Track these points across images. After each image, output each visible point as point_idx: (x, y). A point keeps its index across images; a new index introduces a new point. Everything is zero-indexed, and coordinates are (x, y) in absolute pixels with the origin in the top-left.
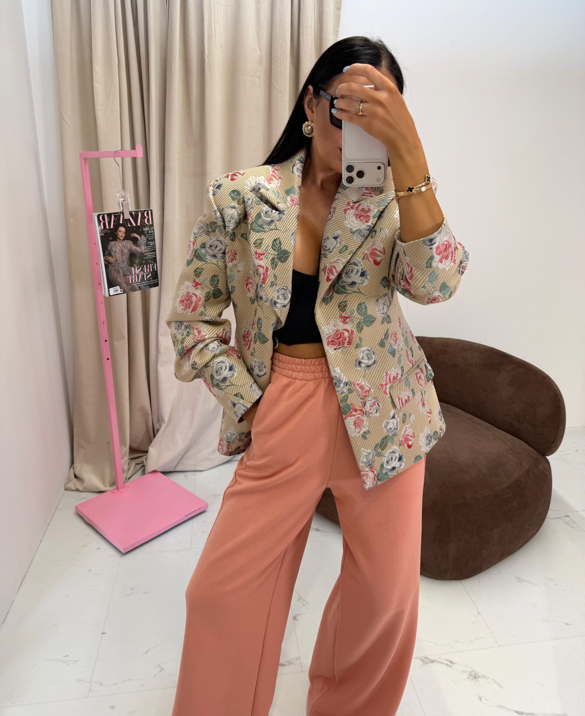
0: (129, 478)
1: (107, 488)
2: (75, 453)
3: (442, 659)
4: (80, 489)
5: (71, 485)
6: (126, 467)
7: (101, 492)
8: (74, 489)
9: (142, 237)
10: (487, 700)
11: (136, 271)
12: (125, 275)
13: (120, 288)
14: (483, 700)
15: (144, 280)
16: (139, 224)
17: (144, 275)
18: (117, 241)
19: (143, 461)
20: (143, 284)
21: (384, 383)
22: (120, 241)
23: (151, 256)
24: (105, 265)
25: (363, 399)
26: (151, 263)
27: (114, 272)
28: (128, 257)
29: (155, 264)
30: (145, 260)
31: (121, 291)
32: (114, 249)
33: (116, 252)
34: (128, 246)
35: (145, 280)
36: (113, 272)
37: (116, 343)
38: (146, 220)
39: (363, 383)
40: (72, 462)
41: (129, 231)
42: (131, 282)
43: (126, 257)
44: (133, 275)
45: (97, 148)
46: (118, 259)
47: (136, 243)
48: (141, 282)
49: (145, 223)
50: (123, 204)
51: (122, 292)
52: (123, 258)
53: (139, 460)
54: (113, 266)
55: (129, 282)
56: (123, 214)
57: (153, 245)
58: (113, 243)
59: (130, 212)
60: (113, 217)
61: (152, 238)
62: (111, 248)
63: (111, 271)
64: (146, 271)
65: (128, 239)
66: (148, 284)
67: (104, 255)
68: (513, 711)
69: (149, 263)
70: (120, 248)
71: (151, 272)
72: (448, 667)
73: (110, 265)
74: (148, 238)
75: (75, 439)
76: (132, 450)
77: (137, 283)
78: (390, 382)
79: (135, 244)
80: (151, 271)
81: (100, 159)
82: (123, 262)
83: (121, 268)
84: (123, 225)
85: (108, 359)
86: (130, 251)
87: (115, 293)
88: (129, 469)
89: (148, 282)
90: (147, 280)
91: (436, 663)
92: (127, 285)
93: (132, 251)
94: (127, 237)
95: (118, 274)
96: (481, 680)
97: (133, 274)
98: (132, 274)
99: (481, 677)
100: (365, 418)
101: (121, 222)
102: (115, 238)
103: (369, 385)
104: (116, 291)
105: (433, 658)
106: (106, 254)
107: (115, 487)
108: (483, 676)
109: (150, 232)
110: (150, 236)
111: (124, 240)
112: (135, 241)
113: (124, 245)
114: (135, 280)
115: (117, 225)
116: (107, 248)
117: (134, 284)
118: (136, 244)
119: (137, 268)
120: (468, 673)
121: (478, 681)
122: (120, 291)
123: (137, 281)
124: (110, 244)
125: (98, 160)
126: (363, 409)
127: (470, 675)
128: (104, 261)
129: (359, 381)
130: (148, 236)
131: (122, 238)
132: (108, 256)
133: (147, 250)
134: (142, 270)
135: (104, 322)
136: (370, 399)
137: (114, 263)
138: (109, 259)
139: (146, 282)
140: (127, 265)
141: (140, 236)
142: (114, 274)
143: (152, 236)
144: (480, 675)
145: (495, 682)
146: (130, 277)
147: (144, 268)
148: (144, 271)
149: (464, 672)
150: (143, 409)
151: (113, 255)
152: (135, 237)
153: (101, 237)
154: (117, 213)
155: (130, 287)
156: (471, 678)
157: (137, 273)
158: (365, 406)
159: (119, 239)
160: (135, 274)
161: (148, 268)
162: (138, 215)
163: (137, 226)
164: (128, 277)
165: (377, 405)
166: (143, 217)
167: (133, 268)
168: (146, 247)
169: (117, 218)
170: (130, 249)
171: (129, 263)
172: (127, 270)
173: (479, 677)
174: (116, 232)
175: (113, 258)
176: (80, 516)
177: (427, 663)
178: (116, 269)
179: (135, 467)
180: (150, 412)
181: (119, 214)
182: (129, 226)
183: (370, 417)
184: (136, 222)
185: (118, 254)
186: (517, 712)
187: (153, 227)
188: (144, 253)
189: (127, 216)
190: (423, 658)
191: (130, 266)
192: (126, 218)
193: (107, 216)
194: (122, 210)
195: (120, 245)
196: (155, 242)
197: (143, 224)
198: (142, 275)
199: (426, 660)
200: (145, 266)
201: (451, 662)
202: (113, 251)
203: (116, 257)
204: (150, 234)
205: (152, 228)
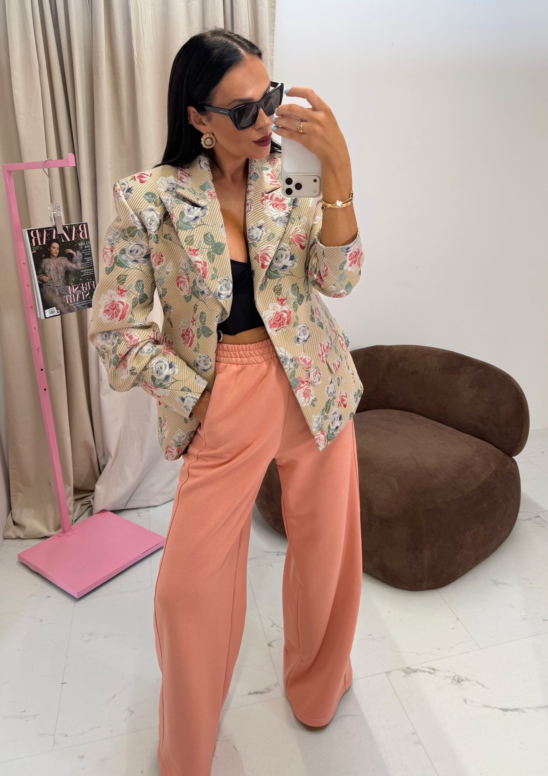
0: (76, 521)
1: (53, 533)
2: (11, 498)
3: (424, 668)
4: (22, 537)
5: (10, 533)
6: (71, 509)
7: (46, 537)
8: (14, 537)
9: (77, 253)
10: (472, 702)
11: (73, 289)
12: (61, 295)
13: (57, 310)
14: (468, 702)
15: (82, 299)
16: (73, 239)
17: (81, 293)
18: (51, 258)
19: (90, 501)
20: (82, 303)
21: (321, 353)
22: (54, 258)
23: (88, 273)
24: (39, 284)
25: (307, 371)
26: (89, 281)
27: (49, 291)
28: (63, 275)
29: (93, 281)
30: (82, 278)
31: (58, 312)
32: (48, 267)
33: (50, 270)
34: (63, 263)
35: (84, 299)
36: (47, 292)
37: (52, 372)
38: (81, 234)
39: (304, 357)
40: (10, 508)
41: (63, 247)
42: (68, 303)
43: (61, 275)
44: (70, 295)
45: (20, 159)
46: (52, 277)
47: (72, 259)
48: (79, 302)
49: (80, 238)
50: (55, 218)
51: (59, 314)
52: (58, 276)
53: (84, 501)
54: (48, 286)
55: (66, 302)
56: (56, 228)
57: (90, 261)
58: (46, 260)
59: (63, 226)
60: (45, 232)
61: (89, 254)
62: (45, 266)
63: (45, 291)
64: (83, 290)
65: (62, 256)
66: (86, 303)
67: (37, 274)
68: (498, 709)
69: (86, 280)
70: (55, 265)
71: (89, 291)
72: (430, 675)
73: (45, 284)
74: (85, 254)
75: (11, 482)
76: (77, 490)
77: (74, 303)
78: (325, 352)
79: (70, 261)
80: (90, 289)
81: (25, 171)
82: (58, 280)
83: (57, 287)
84: (56, 241)
85: (45, 390)
86: (65, 268)
87: (52, 315)
88: (74, 511)
89: (87, 301)
90: (85, 299)
91: (419, 672)
92: (64, 306)
93: (67, 268)
94: (62, 254)
95: (54, 293)
96: (465, 684)
97: (70, 293)
98: (68, 294)
99: (464, 680)
100: (311, 388)
101: (54, 238)
102: (49, 255)
103: (309, 358)
104: (52, 312)
105: (415, 668)
106: (40, 272)
107: (61, 530)
108: (467, 679)
109: (86, 247)
110: (86, 251)
111: (58, 256)
112: (70, 257)
113: (58, 262)
114: (73, 300)
115: (50, 241)
116: (41, 267)
117: (72, 305)
118: (72, 261)
119: (74, 286)
120: (452, 678)
121: (462, 685)
122: (56, 313)
123: (74, 301)
124: (43, 262)
125: (22, 172)
126: (309, 380)
127: (453, 679)
128: (38, 280)
129: (301, 356)
130: (84, 251)
131: (56, 255)
132: (42, 275)
133: (84, 266)
134: (79, 289)
135: (39, 349)
136: (312, 370)
137: (49, 282)
138: (43, 278)
139: (84, 301)
140: (63, 284)
141: (76, 252)
142: (49, 294)
143: (88, 251)
144: (463, 678)
145: (479, 684)
146: (67, 296)
147: (82, 287)
148: (81, 290)
149: (447, 677)
150: (86, 444)
151: (47, 274)
152: (70, 253)
153: (33, 254)
154: (50, 228)
155: (67, 308)
156: (455, 682)
157: (74, 293)
158: (309, 376)
159: (53, 256)
160: (72, 293)
161: (86, 286)
162: (72, 229)
163: (71, 241)
164: (64, 296)
165: (318, 374)
166: (78, 232)
167: (69, 287)
168: (83, 264)
169: (50, 233)
170: (65, 266)
171: (65, 282)
172: (63, 290)
173: (462, 680)
174: (50, 248)
175: (47, 276)
176: (24, 565)
177: (410, 673)
178: (51, 289)
179: (81, 508)
180: (94, 447)
181: (52, 229)
182: (63, 241)
183: (315, 386)
184: (70, 237)
185: (52, 272)
186: (502, 709)
187: (89, 241)
188: (81, 270)
189: (61, 231)
190: (405, 669)
191: (66, 284)
192: (59, 233)
193: (39, 231)
194: (54, 224)
195: (55, 262)
196: (92, 258)
197: (78, 238)
198: (79, 294)
199: (408, 670)
200: (82, 284)
201: (433, 669)
202: (47, 269)
203: (51, 276)
204: (86, 249)
205: (88, 243)
